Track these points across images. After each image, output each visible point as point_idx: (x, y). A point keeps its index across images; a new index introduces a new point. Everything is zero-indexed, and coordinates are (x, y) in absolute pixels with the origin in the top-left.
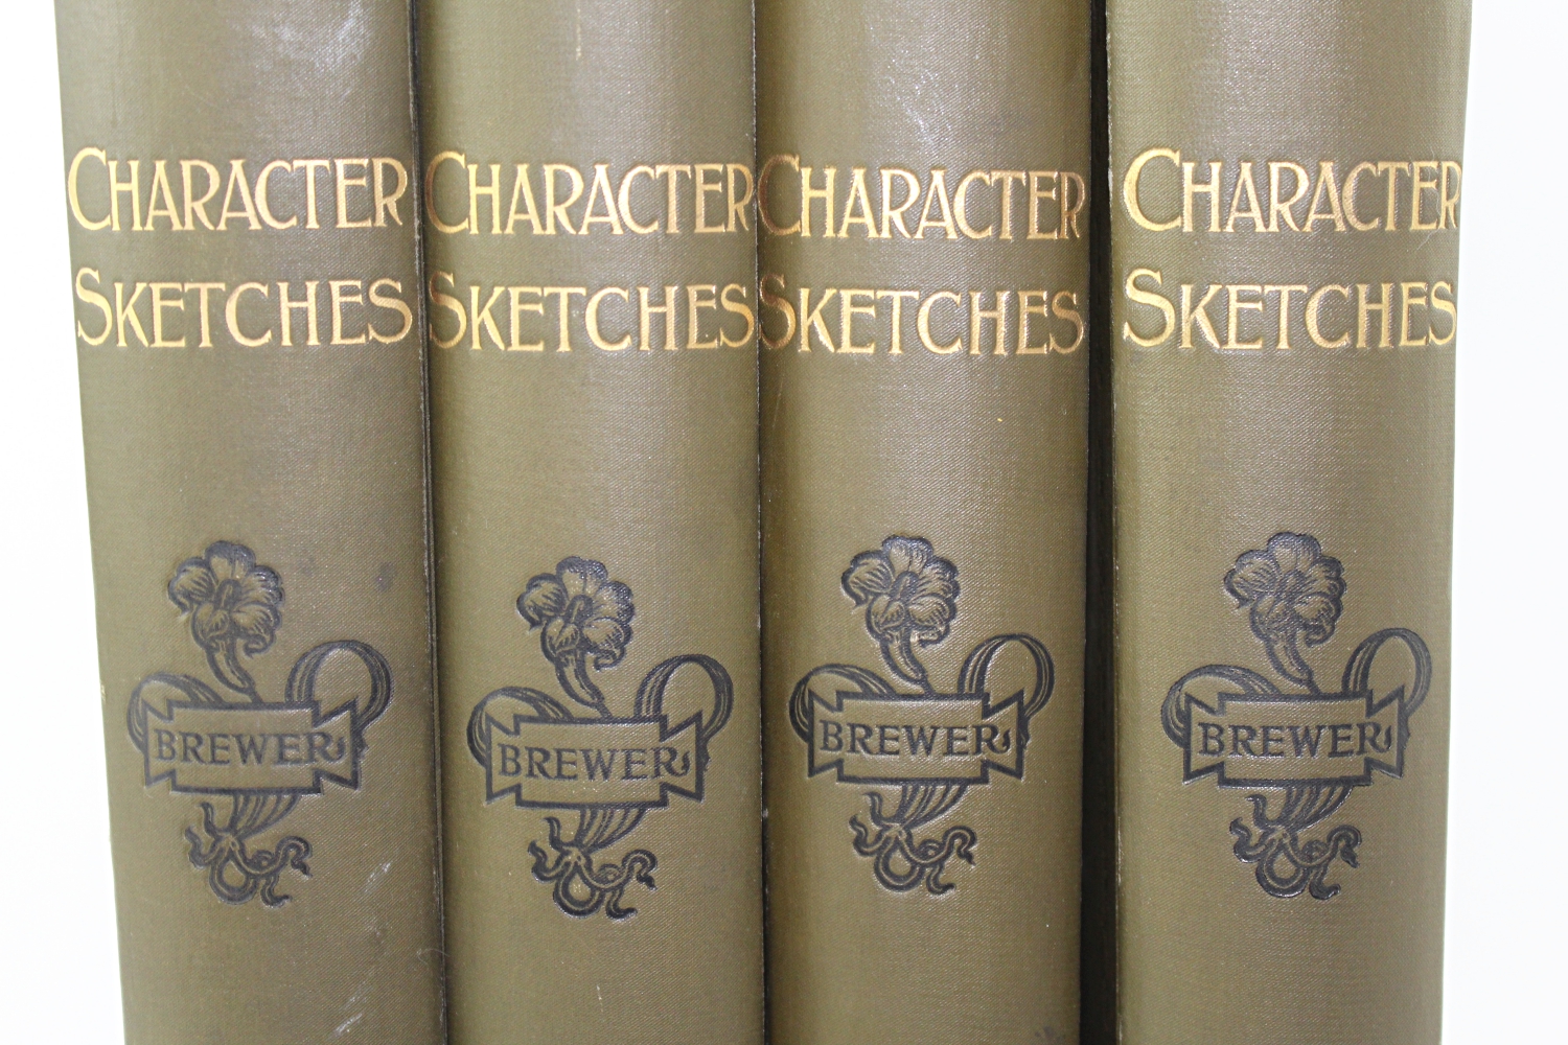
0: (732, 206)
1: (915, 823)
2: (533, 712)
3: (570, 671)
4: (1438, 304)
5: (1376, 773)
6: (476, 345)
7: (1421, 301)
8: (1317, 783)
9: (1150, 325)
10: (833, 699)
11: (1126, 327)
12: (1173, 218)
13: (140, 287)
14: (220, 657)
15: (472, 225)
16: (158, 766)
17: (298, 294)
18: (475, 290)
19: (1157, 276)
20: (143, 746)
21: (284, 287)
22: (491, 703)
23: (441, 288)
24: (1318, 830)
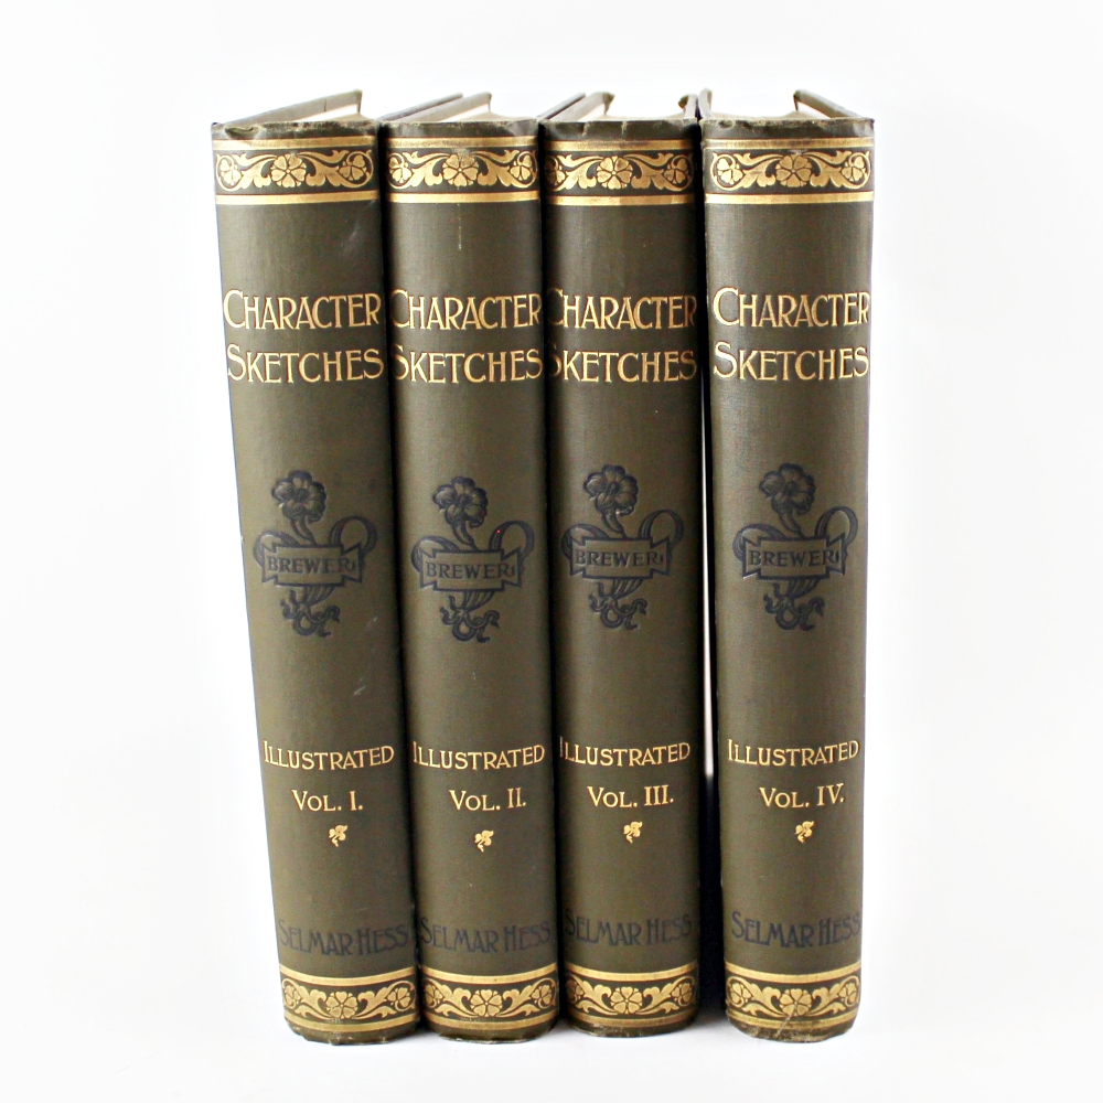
0: (531, 314)
1: (619, 598)
2: (442, 548)
3: (458, 529)
4: (858, 358)
5: (831, 572)
6: (414, 379)
7: (850, 357)
8: (802, 578)
9: (725, 368)
10: (580, 539)
11: (715, 368)
12: (735, 320)
13: (260, 355)
14: (297, 523)
15: (411, 324)
16: (270, 573)
17: (332, 357)
18: (413, 354)
19: (728, 346)
20: (262, 564)
21: (326, 355)
22: (422, 543)
23: (397, 351)
24: (806, 599)
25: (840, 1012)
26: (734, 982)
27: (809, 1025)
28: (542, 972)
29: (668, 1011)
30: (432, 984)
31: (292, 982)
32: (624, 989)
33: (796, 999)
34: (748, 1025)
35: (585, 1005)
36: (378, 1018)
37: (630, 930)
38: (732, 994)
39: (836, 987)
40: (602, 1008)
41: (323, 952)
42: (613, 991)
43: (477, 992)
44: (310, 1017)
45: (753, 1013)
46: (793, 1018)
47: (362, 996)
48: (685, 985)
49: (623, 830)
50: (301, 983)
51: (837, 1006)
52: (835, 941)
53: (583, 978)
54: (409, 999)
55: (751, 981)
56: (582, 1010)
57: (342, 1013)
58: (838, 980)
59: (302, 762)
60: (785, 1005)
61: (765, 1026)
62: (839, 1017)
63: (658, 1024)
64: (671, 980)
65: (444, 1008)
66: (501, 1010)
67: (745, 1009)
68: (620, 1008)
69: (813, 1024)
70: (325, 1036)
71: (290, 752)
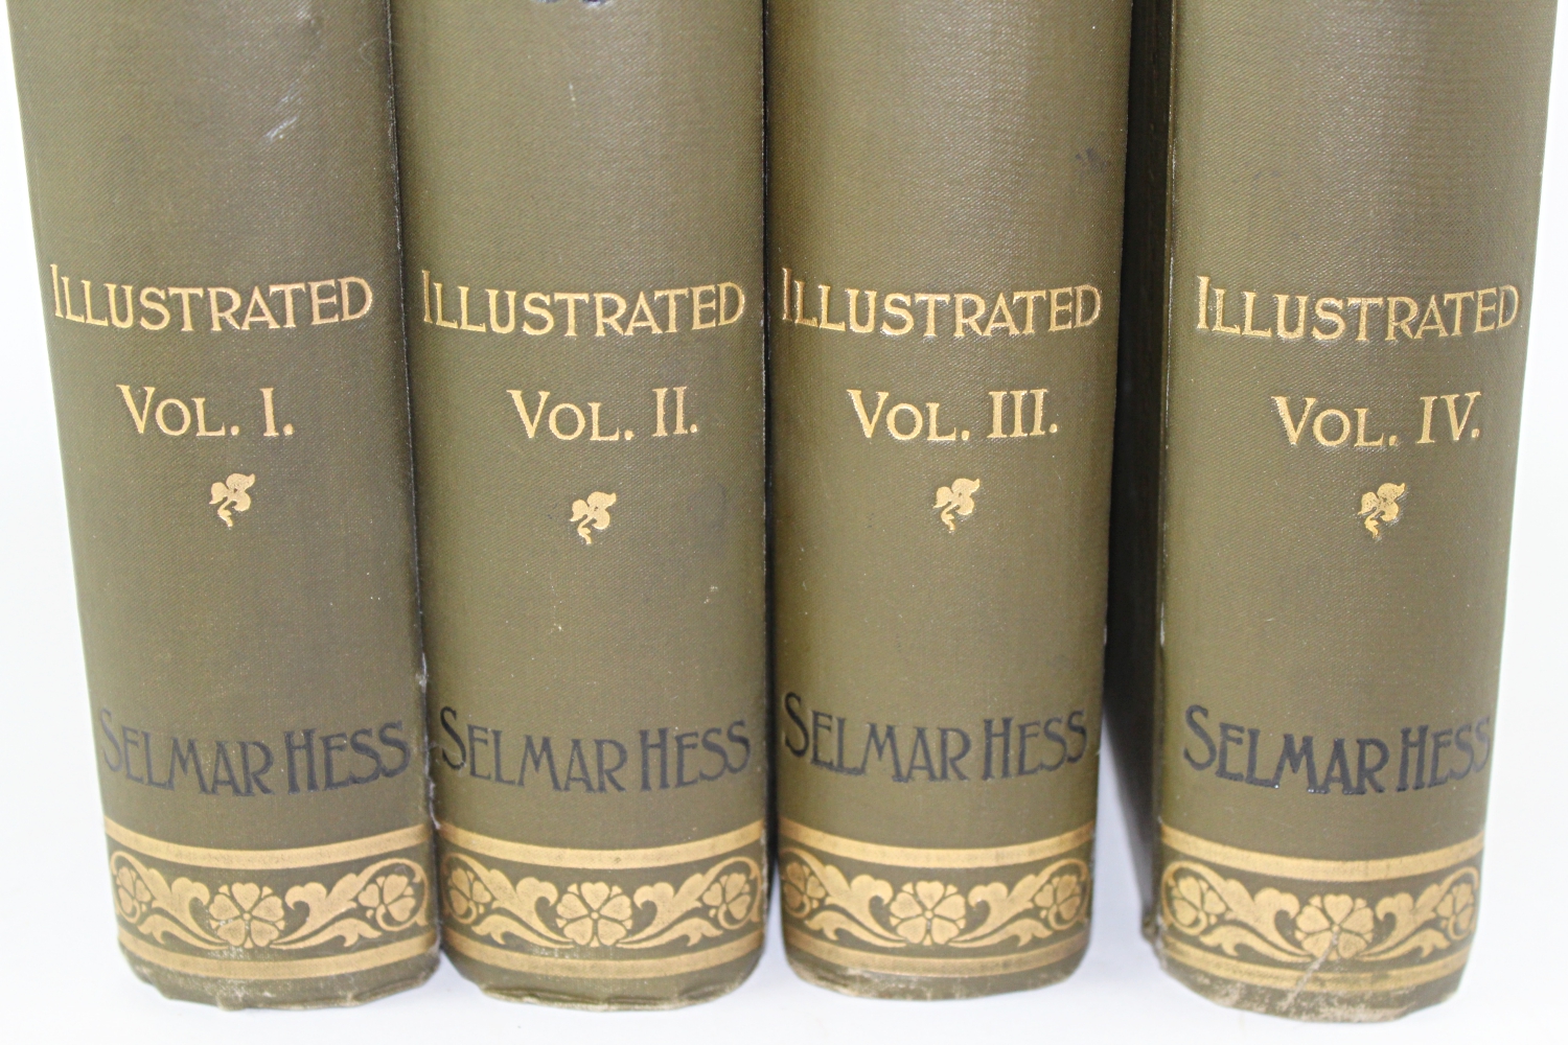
25: (1436, 954)
26: (1180, 874)
27: (1365, 985)
28: (727, 842)
29: (1025, 940)
30: (467, 868)
31: (131, 858)
32: (923, 887)
33: (1337, 918)
34: (1214, 979)
35: (828, 922)
36: (336, 946)
37: (944, 744)
38: (1177, 904)
39: (1431, 893)
40: (867, 929)
41: (204, 788)
42: (897, 890)
43: (573, 888)
44: (172, 943)
45: (1230, 950)
46: (1327, 965)
47: (295, 894)
48: (1066, 878)
49: (934, 500)
50: (150, 862)
51: (1431, 939)
52: (1435, 782)
53: (825, 858)
54: (411, 903)
55: (1226, 872)
56: (819, 934)
57: (249, 934)
58: (1436, 877)
59: (140, 311)
60: (1309, 934)
61: (1256, 981)
62: (1431, 966)
63: (1001, 971)
64: (1035, 867)
65: (494, 926)
66: (631, 932)
67: (1208, 940)
68: (913, 933)
69: (1375, 980)
70: (208, 988)
71: (112, 288)
